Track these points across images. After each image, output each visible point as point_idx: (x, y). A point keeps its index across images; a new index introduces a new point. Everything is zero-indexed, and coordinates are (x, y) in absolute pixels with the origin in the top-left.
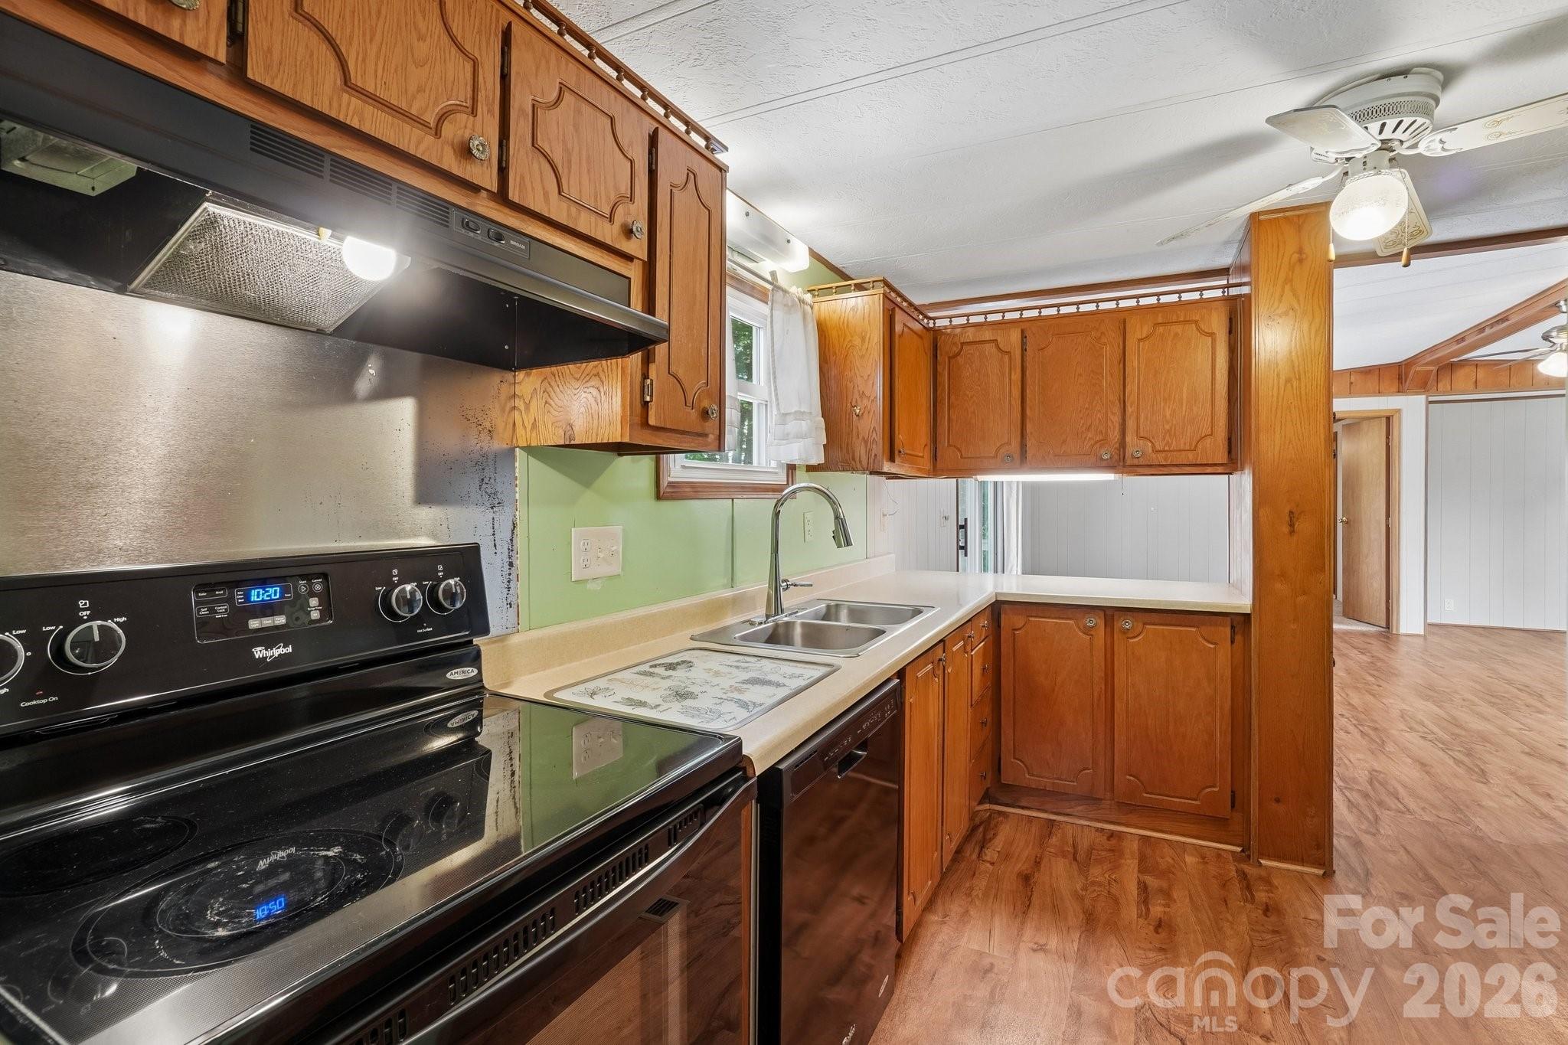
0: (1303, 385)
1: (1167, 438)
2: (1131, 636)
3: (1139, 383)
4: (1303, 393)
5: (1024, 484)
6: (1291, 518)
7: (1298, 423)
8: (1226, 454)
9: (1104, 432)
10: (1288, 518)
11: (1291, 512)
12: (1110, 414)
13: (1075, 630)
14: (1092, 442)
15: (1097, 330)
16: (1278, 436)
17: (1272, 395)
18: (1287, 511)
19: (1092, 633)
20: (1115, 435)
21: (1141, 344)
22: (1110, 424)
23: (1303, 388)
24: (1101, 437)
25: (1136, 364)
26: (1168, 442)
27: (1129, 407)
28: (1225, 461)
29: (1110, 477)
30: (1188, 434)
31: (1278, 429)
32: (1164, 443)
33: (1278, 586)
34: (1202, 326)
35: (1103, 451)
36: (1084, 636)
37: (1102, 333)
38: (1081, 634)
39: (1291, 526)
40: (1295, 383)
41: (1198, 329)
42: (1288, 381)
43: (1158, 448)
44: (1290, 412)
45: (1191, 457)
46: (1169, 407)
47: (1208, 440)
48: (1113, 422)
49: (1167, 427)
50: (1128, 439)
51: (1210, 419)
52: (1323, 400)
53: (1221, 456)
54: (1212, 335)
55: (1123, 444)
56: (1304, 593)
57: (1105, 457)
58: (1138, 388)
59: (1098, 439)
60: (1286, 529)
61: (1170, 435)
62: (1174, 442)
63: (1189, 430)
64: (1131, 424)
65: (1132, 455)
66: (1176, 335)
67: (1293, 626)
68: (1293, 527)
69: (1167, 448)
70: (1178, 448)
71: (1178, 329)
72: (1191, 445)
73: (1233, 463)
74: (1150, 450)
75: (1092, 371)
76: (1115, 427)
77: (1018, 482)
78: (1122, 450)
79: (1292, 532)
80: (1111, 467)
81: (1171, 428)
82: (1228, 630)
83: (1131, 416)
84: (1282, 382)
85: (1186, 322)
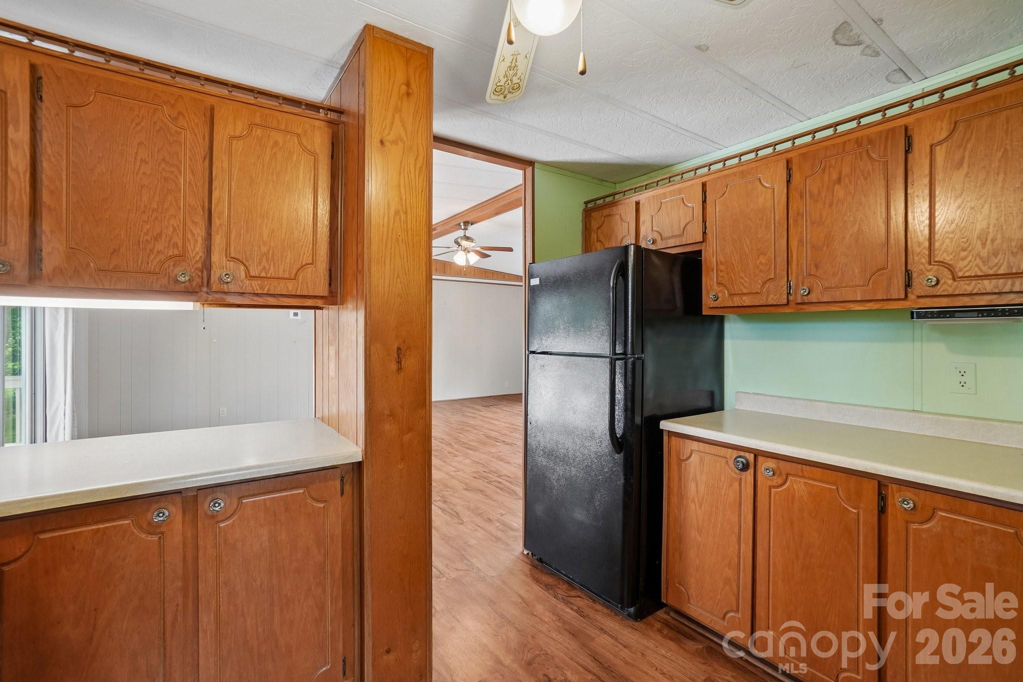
0: (409, 218)
1: (264, 262)
2: (223, 518)
3: (230, 191)
4: (409, 227)
5: (76, 311)
6: (398, 354)
7: (405, 258)
8: (327, 285)
9: (180, 245)
10: (396, 355)
11: (399, 349)
12: (189, 223)
13: (133, 533)
14: (162, 257)
15: (173, 106)
16: (387, 267)
17: (383, 225)
18: (395, 348)
19: (162, 529)
20: (196, 250)
21: (235, 142)
22: (189, 236)
23: (409, 222)
24: (176, 252)
25: (226, 165)
26: (264, 268)
27: (217, 219)
28: (326, 294)
29: (188, 306)
30: (288, 261)
31: (388, 261)
32: (260, 268)
33: (387, 427)
34: (304, 141)
35: (178, 270)
36: (149, 538)
37: (180, 113)
38: (143, 536)
39: (398, 362)
40: (403, 217)
41: (301, 144)
42: (397, 213)
43: (253, 274)
44: (398, 245)
45: (291, 287)
46: (267, 227)
47: (310, 269)
48: (193, 234)
49: (264, 249)
50: (215, 258)
51: (311, 245)
52: (424, 237)
53: (322, 289)
54: (314, 154)
55: (207, 265)
56: (410, 430)
57: (182, 279)
58: (230, 196)
59: (171, 253)
60: (394, 366)
61: (267, 260)
62: (272, 267)
63: (288, 257)
64: (218, 240)
65: (220, 279)
66: (276, 143)
67: (400, 466)
68: (401, 365)
69: (263, 274)
70: (277, 276)
71: (279, 137)
72: (290, 275)
73: (333, 296)
74: (243, 275)
75: (164, 160)
76: (196, 241)
77: (66, 309)
78: (205, 272)
79: (400, 369)
80: (188, 292)
81: (269, 251)
82: (338, 483)
83: (218, 230)
84: (392, 213)
85: (286, 131)
